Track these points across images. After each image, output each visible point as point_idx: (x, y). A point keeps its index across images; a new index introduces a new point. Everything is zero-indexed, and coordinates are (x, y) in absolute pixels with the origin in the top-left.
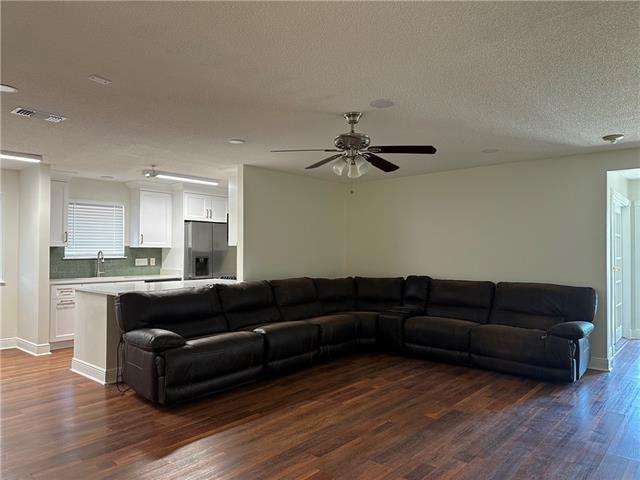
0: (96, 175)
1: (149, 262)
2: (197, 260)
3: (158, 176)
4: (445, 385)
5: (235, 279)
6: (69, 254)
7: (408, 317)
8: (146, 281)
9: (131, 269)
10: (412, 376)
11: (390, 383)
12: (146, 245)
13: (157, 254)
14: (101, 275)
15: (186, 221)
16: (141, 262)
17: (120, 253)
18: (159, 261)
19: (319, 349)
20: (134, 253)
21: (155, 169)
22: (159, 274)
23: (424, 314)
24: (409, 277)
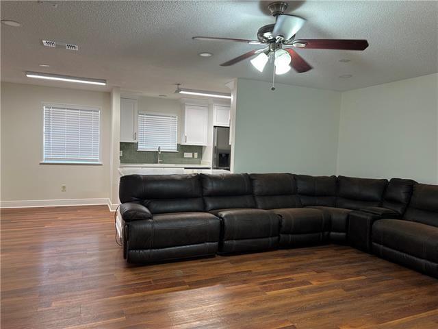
0: (155, 94)
1: (193, 155)
2: (220, 155)
3: (181, 92)
4: (395, 295)
5: (229, 170)
6: (141, 147)
7: (380, 218)
8: (186, 168)
9: (181, 159)
10: (364, 277)
11: (334, 281)
12: (189, 143)
13: (199, 150)
14: (160, 163)
15: (214, 127)
16: (188, 155)
17: (174, 148)
18: (200, 155)
19: (279, 236)
20: (183, 148)
21: (180, 86)
22: (200, 164)
23: (401, 217)
24: (393, 180)
